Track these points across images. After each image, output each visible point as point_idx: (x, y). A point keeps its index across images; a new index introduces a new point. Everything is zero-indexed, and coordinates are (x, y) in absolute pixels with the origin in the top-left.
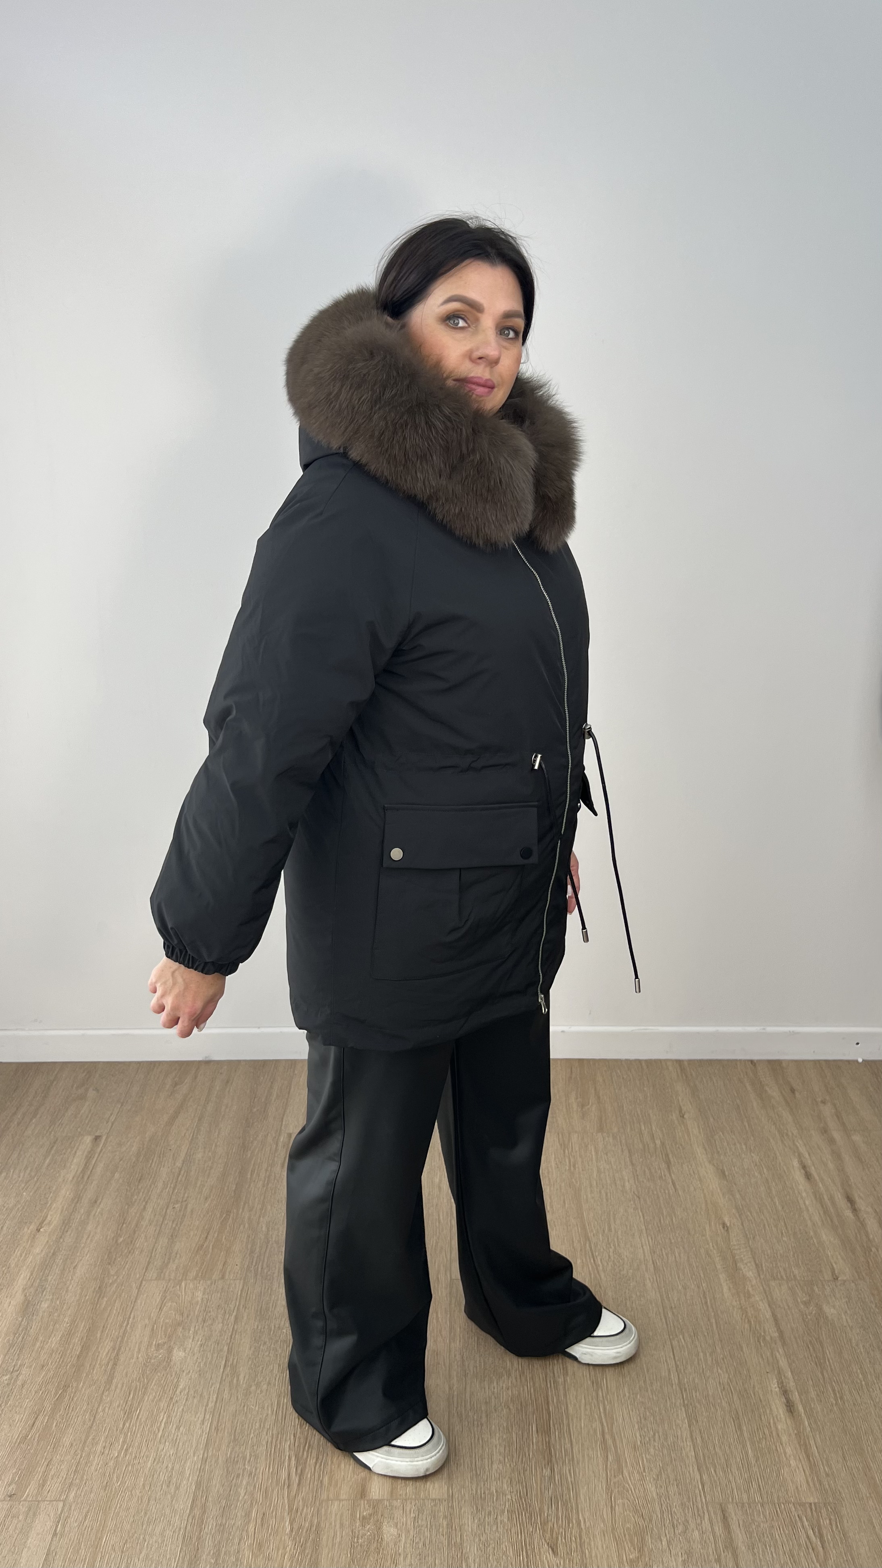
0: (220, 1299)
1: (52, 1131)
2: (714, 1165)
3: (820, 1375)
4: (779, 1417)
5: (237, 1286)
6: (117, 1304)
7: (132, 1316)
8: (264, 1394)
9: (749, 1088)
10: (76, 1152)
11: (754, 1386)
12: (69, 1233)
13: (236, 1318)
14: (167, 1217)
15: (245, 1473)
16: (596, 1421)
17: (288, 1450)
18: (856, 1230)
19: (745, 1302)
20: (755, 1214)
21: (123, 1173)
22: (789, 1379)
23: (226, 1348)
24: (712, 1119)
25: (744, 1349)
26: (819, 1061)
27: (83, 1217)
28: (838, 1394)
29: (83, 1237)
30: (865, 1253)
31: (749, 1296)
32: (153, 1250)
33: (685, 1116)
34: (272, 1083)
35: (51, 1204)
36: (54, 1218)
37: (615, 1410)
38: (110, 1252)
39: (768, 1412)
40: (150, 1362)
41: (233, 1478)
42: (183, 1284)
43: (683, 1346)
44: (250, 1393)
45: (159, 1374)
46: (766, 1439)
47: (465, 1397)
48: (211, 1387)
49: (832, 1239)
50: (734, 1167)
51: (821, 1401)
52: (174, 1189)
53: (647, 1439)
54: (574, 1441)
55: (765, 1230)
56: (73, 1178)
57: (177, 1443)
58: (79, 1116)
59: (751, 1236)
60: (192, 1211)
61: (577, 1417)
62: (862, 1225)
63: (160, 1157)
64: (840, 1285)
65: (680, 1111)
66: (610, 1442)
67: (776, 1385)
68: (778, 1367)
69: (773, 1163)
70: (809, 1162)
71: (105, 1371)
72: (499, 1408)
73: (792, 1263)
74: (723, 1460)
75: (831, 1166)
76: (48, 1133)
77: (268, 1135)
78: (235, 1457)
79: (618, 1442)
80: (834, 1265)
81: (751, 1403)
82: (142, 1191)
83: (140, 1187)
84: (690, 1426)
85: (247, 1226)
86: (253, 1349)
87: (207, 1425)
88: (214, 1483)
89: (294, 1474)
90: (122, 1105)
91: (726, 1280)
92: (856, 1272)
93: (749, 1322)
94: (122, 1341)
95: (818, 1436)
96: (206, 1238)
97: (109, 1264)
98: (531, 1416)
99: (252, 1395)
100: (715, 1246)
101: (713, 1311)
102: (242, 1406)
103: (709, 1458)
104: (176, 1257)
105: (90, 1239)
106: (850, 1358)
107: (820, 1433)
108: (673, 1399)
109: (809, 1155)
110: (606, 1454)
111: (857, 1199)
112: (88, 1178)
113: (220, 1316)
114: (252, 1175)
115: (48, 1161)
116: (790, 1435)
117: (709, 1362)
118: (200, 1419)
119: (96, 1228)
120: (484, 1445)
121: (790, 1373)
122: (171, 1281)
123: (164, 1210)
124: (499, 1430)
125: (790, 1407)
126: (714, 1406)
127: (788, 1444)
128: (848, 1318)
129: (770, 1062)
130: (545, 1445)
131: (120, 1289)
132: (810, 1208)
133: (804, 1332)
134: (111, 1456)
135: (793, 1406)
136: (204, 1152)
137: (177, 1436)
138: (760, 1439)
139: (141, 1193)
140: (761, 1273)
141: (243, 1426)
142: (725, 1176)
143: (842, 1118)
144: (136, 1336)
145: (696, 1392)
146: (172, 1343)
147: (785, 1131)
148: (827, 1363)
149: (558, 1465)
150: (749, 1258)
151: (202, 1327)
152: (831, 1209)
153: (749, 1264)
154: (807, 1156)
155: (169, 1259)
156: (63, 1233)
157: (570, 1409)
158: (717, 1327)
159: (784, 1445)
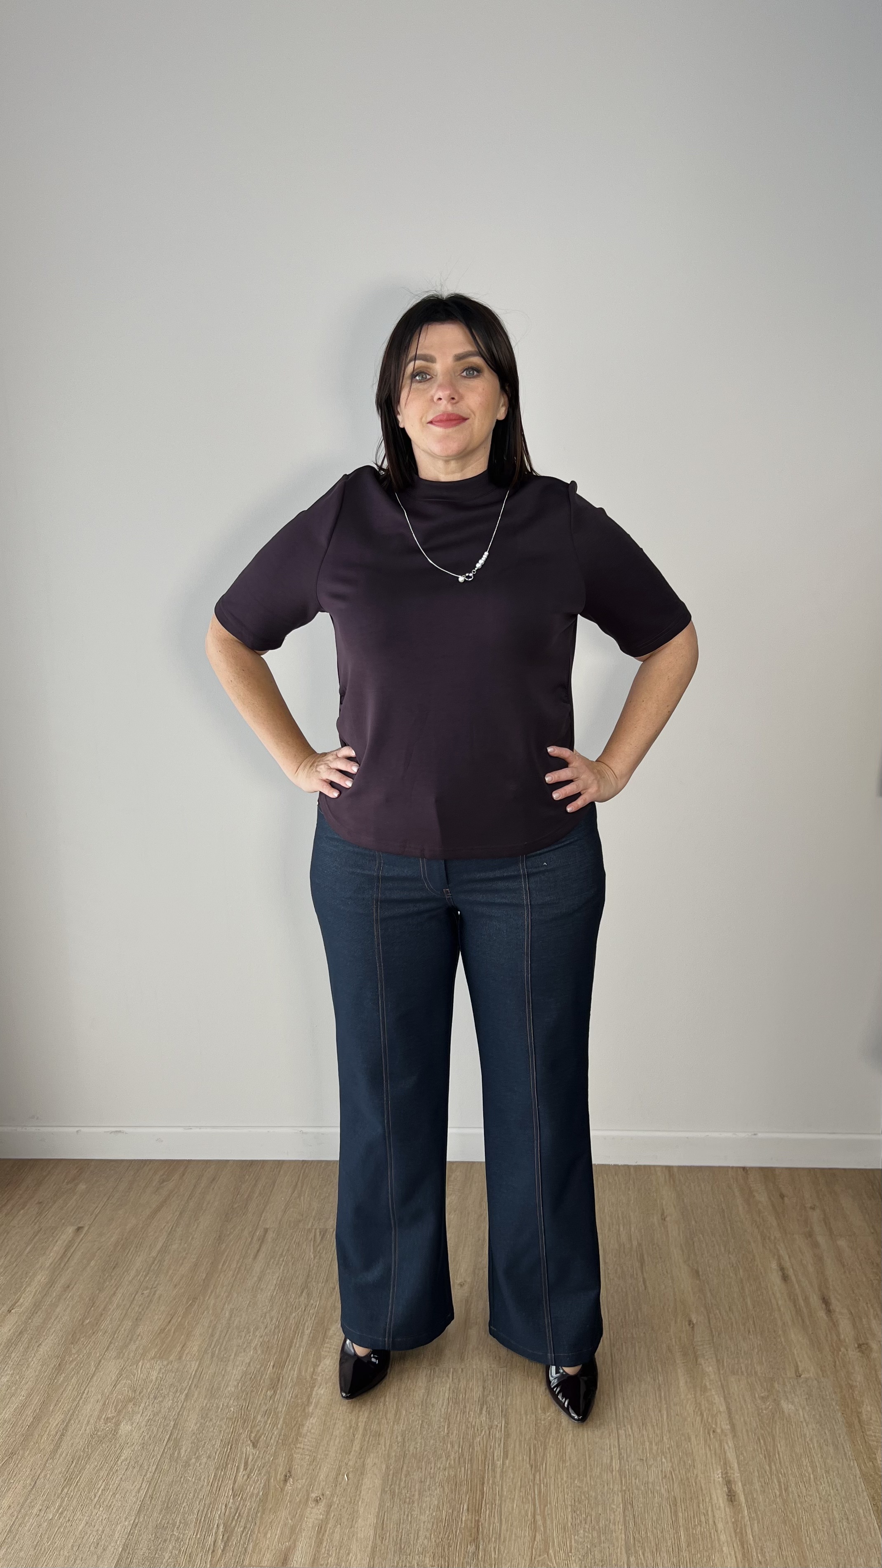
0: (174, 1378)
1: (38, 1221)
2: (688, 1265)
3: (768, 1468)
4: (717, 1507)
5: (193, 1365)
6: (74, 1380)
7: (85, 1392)
8: (202, 1466)
9: (737, 1193)
10: (57, 1241)
11: (696, 1475)
12: (39, 1313)
13: (187, 1395)
14: (135, 1302)
15: (173, 1539)
16: (529, 1503)
17: (217, 1518)
18: (828, 1332)
19: (701, 1395)
20: (725, 1314)
21: (99, 1261)
22: (733, 1470)
23: (172, 1423)
24: (693, 1223)
25: (692, 1440)
26: (814, 1169)
27: (54, 1300)
28: (783, 1486)
29: (51, 1318)
30: (833, 1353)
31: (704, 1389)
32: (116, 1331)
33: (666, 1219)
34: (256, 1181)
35: (26, 1287)
36: (27, 1301)
37: (550, 1493)
38: (75, 1333)
39: (707, 1500)
40: (97, 1434)
41: (160, 1543)
42: (140, 1363)
43: (630, 1435)
44: (189, 1465)
45: (104, 1445)
46: (701, 1526)
47: (401, 1474)
48: (152, 1458)
49: (800, 1339)
50: (710, 1267)
51: (764, 1491)
52: (146, 1276)
53: (579, 1522)
54: (504, 1520)
55: (732, 1329)
56: (52, 1263)
57: (111, 1509)
58: (66, 1208)
59: (717, 1333)
60: (160, 1297)
61: (510, 1498)
62: (835, 1326)
63: (137, 1247)
64: (802, 1382)
65: (662, 1214)
66: (540, 1523)
67: (720, 1476)
68: (725, 1459)
69: (751, 1265)
70: (787, 1264)
71: (53, 1440)
72: (433, 1488)
73: (755, 1360)
74: (653, 1544)
75: (811, 1269)
76: (33, 1224)
77: (245, 1228)
78: (164, 1524)
79: (548, 1522)
80: (799, 1363)
81: (691, 1490)
82: (115, 1277)
83: (113, 1274)
84: (624, 1512)
85: (210, 1312)
86: (198, 1425)
87: (143, 1493)
88: (141, 1546)
89: (220, 1541)
90: (108, 1199)
91: (684, 1375)
92: (821, 1370)
93: (702, 1414)
94: (72, 1415)
95: (756, 1525)
96: (171, 1320)
97: (72, 1343)
98: (464, 1497)
99: (191, 1468)
100: (678, 1343)
101: (666, 1403)
102: (179, 1478)
103: (639, 1542)
104: (137, 1338)
105: (58, 1320)
106: (802, 1451)
107: (758, 1522)
108: (611, 1485)
109: (789, 1257)
110: (534, 1534)
111: (833, 1301)
112: (65, 1265)
113: (171, 1393)
114: (223, 1265)
115: (28, 1250)
116: (727, 1523)
117: (654, 1452)
118: (136, 1488)
119: (64, 1311)
120: (413, 1521)
121: (736, 1465)
122: (130, 1360)
123: (133, 1295)
124: (430, 1508)
125: (731, 1497)
126: (653, 1493)
127: (723, 1531)
128: (806, 1416)
129: (762, 1169)
130: (473, 1524)
131: (79, 1367)
132: (782, 1309)
133: (757, 1425)
134: (46, 1518)
135: (734, 1496)
136: (180, 1244)
137: (112, 1502)
138: (695, 1526)
139: (113, 1280)
140: (721, 1369)
141: (177, 1496)
142: (699, 1276)
143: (830, 1223)
144: (86, 1410)
145: (636, 1479)
146: (121, 1417)
147: (768, 1235)
148: (777, 1456)
149: (484, 1541)
150: (711, 1354)
151: (152, 1404)
152: (805, 1310)
153: (709, 1360)
154: (787, 1258)
155: (131, 1340)
156: (32, 1315)
157: (505, 1490)
158: (667, 1418)
159: (719, 1532)
